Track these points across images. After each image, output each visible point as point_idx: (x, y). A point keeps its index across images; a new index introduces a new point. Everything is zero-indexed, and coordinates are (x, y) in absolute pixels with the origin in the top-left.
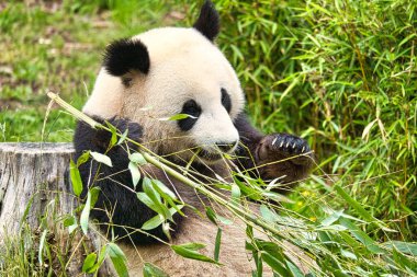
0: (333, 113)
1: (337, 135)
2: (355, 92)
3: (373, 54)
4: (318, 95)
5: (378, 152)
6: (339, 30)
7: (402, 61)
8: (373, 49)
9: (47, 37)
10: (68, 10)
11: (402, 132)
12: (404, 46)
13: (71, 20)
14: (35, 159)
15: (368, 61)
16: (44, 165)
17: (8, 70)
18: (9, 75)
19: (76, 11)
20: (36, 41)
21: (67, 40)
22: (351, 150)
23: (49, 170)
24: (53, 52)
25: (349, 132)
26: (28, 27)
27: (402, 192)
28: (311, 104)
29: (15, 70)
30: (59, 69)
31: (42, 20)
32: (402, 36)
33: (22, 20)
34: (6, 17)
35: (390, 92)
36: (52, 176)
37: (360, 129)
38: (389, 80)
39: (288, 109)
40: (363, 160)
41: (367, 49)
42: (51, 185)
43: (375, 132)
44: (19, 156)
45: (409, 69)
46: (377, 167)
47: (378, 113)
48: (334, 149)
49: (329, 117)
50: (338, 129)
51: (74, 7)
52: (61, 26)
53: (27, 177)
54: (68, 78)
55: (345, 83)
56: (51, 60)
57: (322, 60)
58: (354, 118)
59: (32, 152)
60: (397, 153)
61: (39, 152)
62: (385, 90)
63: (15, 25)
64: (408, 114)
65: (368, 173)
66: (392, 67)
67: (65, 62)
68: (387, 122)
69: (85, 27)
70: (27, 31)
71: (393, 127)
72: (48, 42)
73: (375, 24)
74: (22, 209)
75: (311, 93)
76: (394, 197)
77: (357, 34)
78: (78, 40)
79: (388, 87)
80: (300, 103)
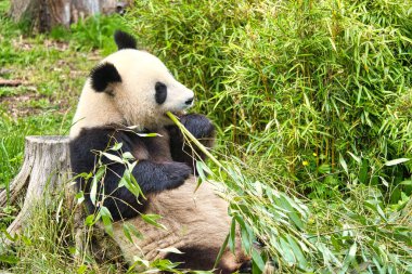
0: (246, 115)
1: (249, 130)
2: (260, 101)
3: (272, 77)
4: (236, 104)
5: (276, 140)
6: (250, 62)
7: (290, 81)
8: (271, 74)
9: (59, 67)
10: (73, 49)
11: (291, 127)
12: (292, 72)
13: (75, 55)
14: (52, 146)
15: (268, 81)
16: (57, 150)
17: (34, 88)
18: (34, 92)
19: (78, 50)
20: (52, 69)
21: (72, 69)
22: (258, 139)
23: (61, 153)
24: (63, 77)
25: (256, 127)
26: (47, 61)
27: (291, 166)
28: (232, 110)
29: (39, 89)
30: (67, 87)
31: (56, 55)
32: (291, 65)
33: (42, 56)
34: (33, 54)
35: (283, 101)
36: (63, 158)
37: (264, 125)
38: (282, 93)
39: (217, 113)
40: (266, 146)
41: (268, 74)
42: (62, 163)
43: (273, 127)
44: (41, 144)
45: (295, 86)
46: (274, 150)
47: (275, 115)
48: (247, 138)
49: (243, 118)
50: (250, 125)
51: (77, 47)
52: (68, 60)
53: (47, 158)
54: (73, 94)
55: (254, 97)
56: (62, 82)
57: (239, 83)
58: (260, 118)
59: (49, 142)
60: (287, 141)
61: (55, 142)
62: (279, 100)
63: (38, 59)
64: (295, 116)
65: (269, 154)
66: (284, 85)
67: (71, 83)
68: (281, 121)
69: (84, 60)
70: (46, 63)
71: (285, 124)
72: (60, 70)
73: (274, 58)
74: (44, 180)
75: (232, 103)
76: (286, 170)
77: (262, 63)
78: (80, 69)
79: (281, 98)
80: (224, 108)
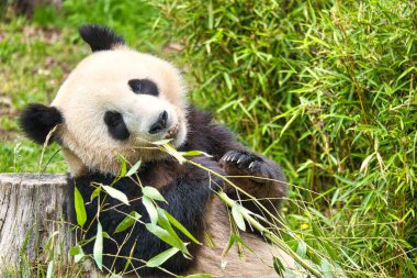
0: (331, 145)
1: (335, 168)
3: (372, 88)
5: (377, 185)
6: (338, 63)
7: (400, 94)
8: (371, 82)
9: (46, 68)
10: (67, 41)
11: (401, 165)
13: (71, 51)
14: (34, 189)
15: (367, 94)
16: (43, 196)
17: (7, 100)
18: (7, 106)
19: (75, 42)
20: (35, 72)
21: (65, 70)
22: (350, 183)
23: (48, 201)
24: (52, 83)
25: (347, 165)
26: (27, 58)
27: (400, 225)
28: (310, 137)
29: (14, 101)
31: (41, 50)
32: (401, 69)
33: (21, 51)
34: (5, 47)
35: (389, 125)
36: (50, 208)
38: (388, 113)
39: (287, 142)
40: (362, 193)
41: (365, 82)
42: (49, 216)
44: (17, 186)
45: (408, 103)
46: (375, 200)
47: (376, 147)
48: (332, 182)
49: (327, 149)
50: (337, 162)
51: (73, 38)
52: (60, 57)
53: (25, 208)
55: (343, 117)
56: (50, 91)
58: (353, 151)
59: (31, 183)
60: (395, 186)
61: (38, 183)
62: (383, 123)
63: (14, 56)
64: (406, 148)
66: (391, 100)
68: (385, 156)
70: (26, 62)
71: (392, 160)
72: (47, 73)
73: (374, 57)
74: (20, 241)
76: (392, 231)
77: (356, 66)
79: (386, 120)
80: (298, 135)
